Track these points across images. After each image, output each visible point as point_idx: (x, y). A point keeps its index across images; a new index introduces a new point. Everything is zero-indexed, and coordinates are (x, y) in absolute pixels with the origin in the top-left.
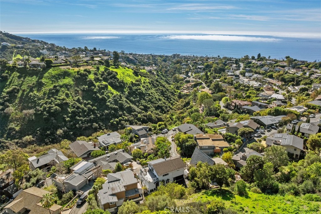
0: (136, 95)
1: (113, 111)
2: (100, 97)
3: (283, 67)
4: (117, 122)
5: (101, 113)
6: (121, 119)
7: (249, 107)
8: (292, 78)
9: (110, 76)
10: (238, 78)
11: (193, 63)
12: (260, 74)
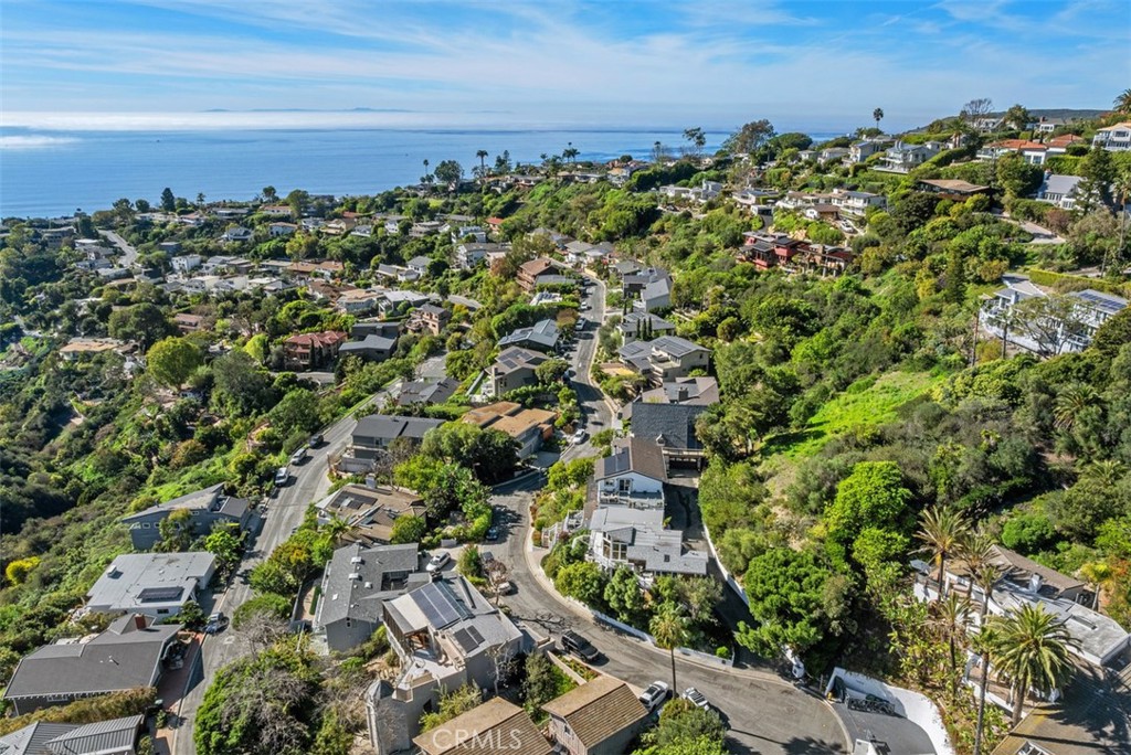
10: (161, 279)
12: (226, 253)
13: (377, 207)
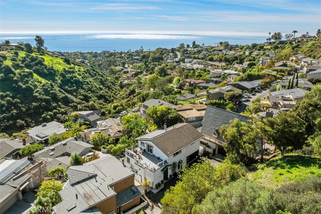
0: (72, 83)
1: (44, 103)
2: (24, 86)
3: (221, 51)
4: (51, 115)
5: (27, 106)
6: (56, 111)
7: (205, 85)
8: (235, 57)
9: (34, 62)
10: (179, 64)
11: (128, 55)
12: (199, 59)
13: (249, 48)
